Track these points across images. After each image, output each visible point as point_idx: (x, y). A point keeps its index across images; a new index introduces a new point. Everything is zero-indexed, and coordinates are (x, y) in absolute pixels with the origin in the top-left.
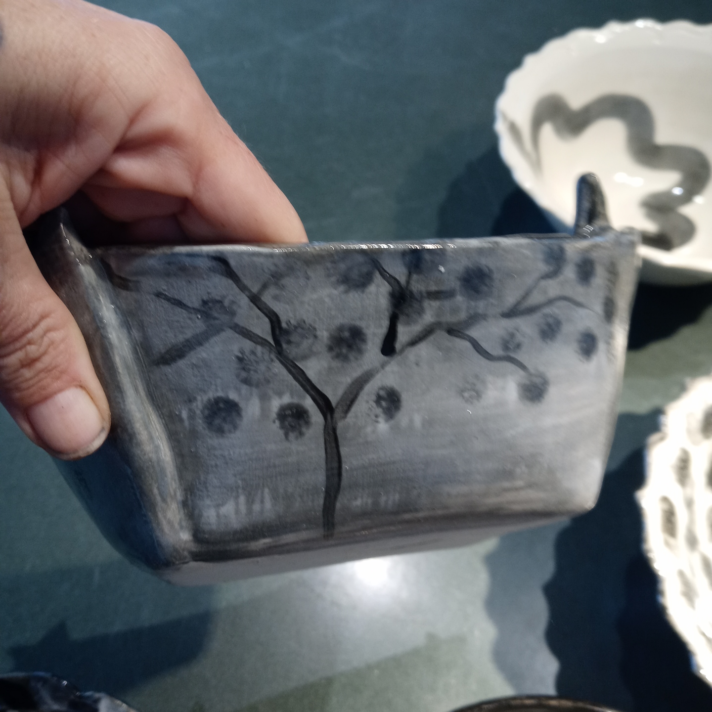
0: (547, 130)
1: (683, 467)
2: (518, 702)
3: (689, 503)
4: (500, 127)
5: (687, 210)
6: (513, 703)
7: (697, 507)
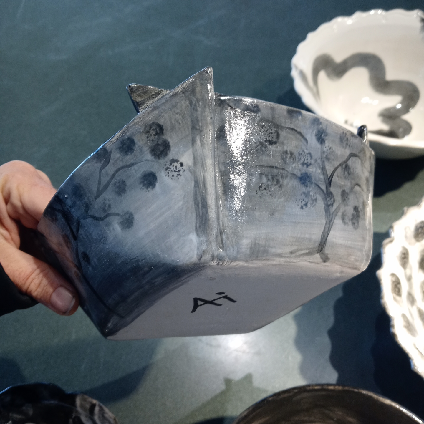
0: (322, 75)
1: (404, 257)
2: (311, 388)
3: (409, 279)
4: (294, 73)
5: (407, 117)
6: (308, 388)
7: (413, 281)
